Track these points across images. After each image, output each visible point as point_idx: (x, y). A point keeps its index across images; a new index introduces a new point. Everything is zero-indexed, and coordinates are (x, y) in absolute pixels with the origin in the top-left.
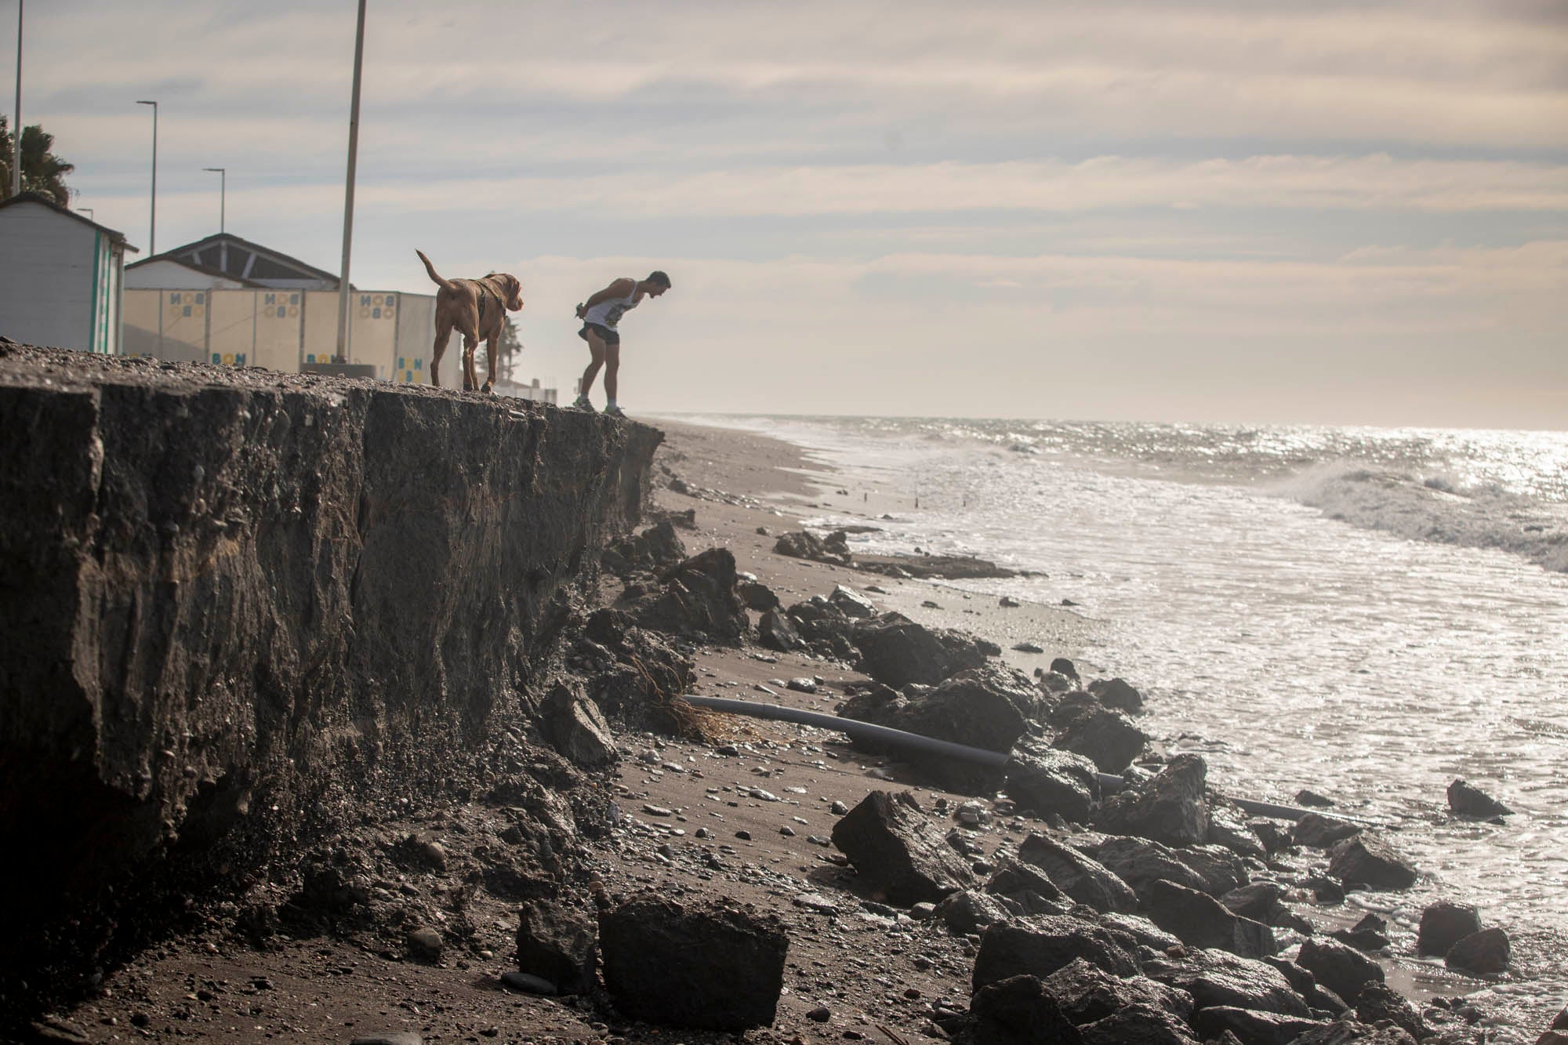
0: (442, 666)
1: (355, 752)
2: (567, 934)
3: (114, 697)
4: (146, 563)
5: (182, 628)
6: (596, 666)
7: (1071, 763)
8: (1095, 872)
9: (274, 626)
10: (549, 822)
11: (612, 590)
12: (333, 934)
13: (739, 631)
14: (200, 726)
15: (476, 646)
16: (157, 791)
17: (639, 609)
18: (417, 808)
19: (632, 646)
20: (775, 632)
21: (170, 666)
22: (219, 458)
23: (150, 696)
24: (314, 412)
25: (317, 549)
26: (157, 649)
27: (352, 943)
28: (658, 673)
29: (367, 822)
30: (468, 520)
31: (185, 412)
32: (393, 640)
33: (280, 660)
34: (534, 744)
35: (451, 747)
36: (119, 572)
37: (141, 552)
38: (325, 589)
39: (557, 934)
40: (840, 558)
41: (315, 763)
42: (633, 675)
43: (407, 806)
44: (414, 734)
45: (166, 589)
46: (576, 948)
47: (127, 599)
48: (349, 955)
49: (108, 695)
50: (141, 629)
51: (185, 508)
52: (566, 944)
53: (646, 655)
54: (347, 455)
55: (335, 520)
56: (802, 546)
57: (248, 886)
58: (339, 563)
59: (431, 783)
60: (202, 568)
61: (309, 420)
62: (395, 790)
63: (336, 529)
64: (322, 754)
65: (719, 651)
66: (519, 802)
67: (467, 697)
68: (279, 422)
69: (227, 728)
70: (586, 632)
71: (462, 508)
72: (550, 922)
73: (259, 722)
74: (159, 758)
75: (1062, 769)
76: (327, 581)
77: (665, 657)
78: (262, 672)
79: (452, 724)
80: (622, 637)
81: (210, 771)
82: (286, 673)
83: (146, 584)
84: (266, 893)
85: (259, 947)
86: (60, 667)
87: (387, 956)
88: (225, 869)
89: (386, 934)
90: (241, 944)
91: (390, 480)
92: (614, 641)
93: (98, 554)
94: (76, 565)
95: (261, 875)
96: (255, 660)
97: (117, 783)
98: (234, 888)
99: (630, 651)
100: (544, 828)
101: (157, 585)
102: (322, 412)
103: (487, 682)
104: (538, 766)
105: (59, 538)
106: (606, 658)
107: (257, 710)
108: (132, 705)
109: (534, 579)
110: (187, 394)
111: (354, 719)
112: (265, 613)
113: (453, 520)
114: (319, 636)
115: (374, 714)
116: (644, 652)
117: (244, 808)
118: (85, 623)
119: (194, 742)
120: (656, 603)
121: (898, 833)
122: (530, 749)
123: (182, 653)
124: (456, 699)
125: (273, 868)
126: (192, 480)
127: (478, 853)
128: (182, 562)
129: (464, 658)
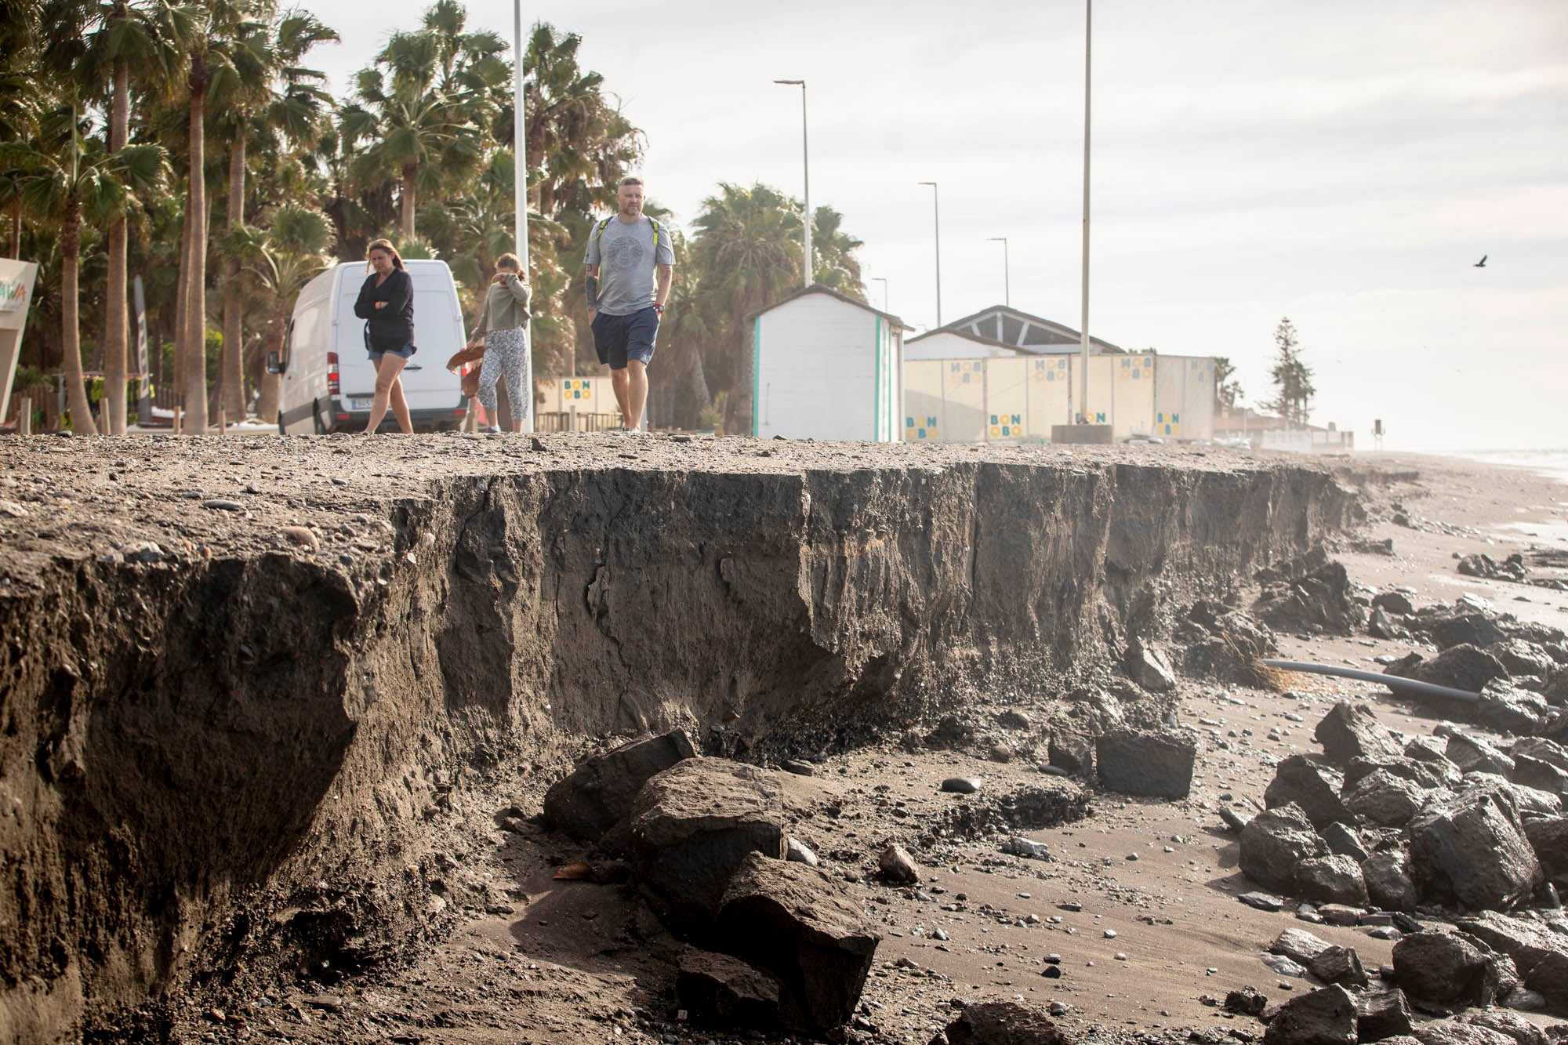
0: (1035, 618)
1: (976, 663)
2: (1074, 746)
3: (819, 607)
4: (832, 548)
5: (853, 579)
6: (1194, 639)
8: (1494, 758)
9: (908, 584)
10: (1102, 709)
11: (1252, 596)
12: (952, 748)
13: (1349, 624)
14: (866, 626)
15: (1060, 608)
16: (842, 651)
17: (1270, 609)
18: (1020, 700)
19: (1223, 625)
20: (1379, 625)
21: (846, 594)
22: (865, 501)
23: (836, 607)
25: (933, 546)
26: (839, 587)
27: (962, 752)
28: (1242, 645)
29: (985, 702)
30: (1045, 534)
31: (847, 481)
32: (1000, 602)
33: (913, 602)
34: (1116, 675)
35: (1044, 667)
36: (819, 551)
37: (829, 542)
38: (939, 566)
39: (1069, 746)
40: (1512, 576)
41: (948, 665)
42: (1221, 644)
43: (1014, 697)
44: (1018, 657)
45: (842, 559)
46: (1078, 753)
47: (823, 563)
48: (959, 757)
49: (816, 605)
50: (830, 577)
51: (850, 523)
52: (1073, 751)
53: (1233, 631)
54: (960, 498)
55: (945, 532)
56: (1479, 567)
57: (908, 726)
58: (947, 554)
59: (1029, 686)
60: (862, 551)
61: (923, 481)
62: (1005, 688)
63: (945, 536)
64: (953, 661)
65: (1331, 639)
66: (1086, 699)
67: (1055, 639)
68: (905, 483)
69: (884, 632)
70: (1189, 617)
71: (1040, 525)
72: (1065, 740)
73: (903, 632)
74: (842, 636)
75: (1518, 702)
76: (940, 562)
77: (1248, 633)
78: (903, 606)
79: (1044, 653)
80: (1215, 619)
81: (875, 652)
82: (917, 609)
83: (832, 557)
84: (920, 731)
85: (911, 752)
86: (793, 591)
87: (979, 758)
88: (894, 715)
89: (980, 748)
90: (902, 750)
91: (994, 512)
92: (1209, 623)
93: (810, 543)
94: (798, 547)
95: (918, 722)
96: (898, 600)
97: (822, 645)
98: (901, 726)
99: (1221, 629)
100: (1098, 712)
101: (838, 558)
102: (931, 477)
103: (1069, 630)
104: (1115, 687)
105: (790, 535)
106: (1199, 630)
107: (902, 627)
108: (828, 610)
109: (1125, 575)
110: (849, 472)
111: (976, 645)
112: (903, 577)
113: (1034, 534)
114: (937, 591)
115: (989, 643)
116: (1231, 630)
117: (898, 676)
118: (804, 573)
119: (862, 634)
120: (1283, 605)
121: (1353, 728)
122: (1113, 678)
123: (853, 590)
124: (1047, 638)
125: (925, 720)
126: (853, 511)
128: (849, 547)
129: (1051, 616)
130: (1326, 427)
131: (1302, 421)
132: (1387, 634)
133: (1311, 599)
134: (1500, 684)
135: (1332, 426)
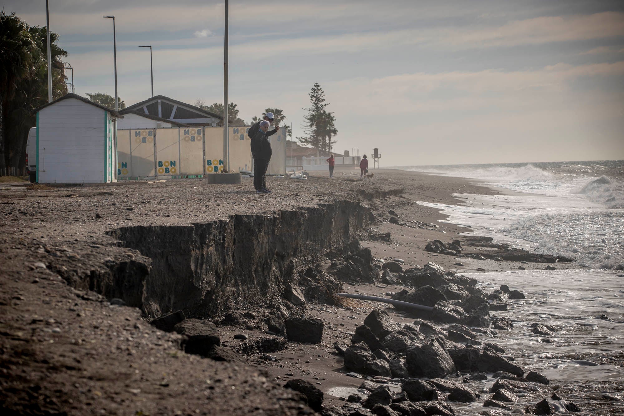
0: (254, 276)
1: (235, 293)
3: (196, 272)
4: (200, 251)
5: (205, 262)
6: (308, 284)
7: (455, 309)
9: (218, 263)
11: (327, 265)
12: (231, 325)
14: (207, 279)
15: (263, 271)
16: (202, 288)
17: (335, 271)
18: (250, 308)
19: (320, 278)
20: (387, 278)
21: (203, 268)
22: (210, 233)
23: (201, 272)
24: (224, 223)
25: (226, 249)
26: (202, 265)
27: (235, 326)
28: (328, 287)
29: (238, 309)
30: (258, 242)
31: (204, 227)
32: (242, 269)
33: (220, 269)
34: (282, 299)
35: (257, 295)
36: (196, 252)
37: (199, 249)
39: (276, 323)
41: (226, 294)
42: (319, 287)
43: (247, 307)
44: (248, 291)
45: (203, 255)
46: (280, 326)
47: (197, 257)
48: (235, 329)
50: (199, 261)
51: (205, 242)
52: (277, 325)
53: (324, 281)
54: (231, 230)
55: (229, 243)
56: (437, 247)
57: (214, 317)
58: (230, 251)
59: (253, 303)
60: (207, 252)
62: (244, 303)
63: (229, 245)
64: (228, 293)
65: (365, 284)
66: (274, 308)
67: (261, 284)
68: (218, 225)
69: (211, 281)
70: (305, 274)
71: (257, 238)
72: (274, 321)
73: (216, 281)
74: (202, 282)
75: (451, 310)
76: (228, 255)
77: (331, 282)
78: (216, 271)
79: (257, 290)
80: (316, 276)
81: (209, 288)
82: (221, 272)
83: (200, 254)
85: (217, 326)
86: (189, 266)
87: (242, 328)
88: (209, 313)
89: (242, 325)
91: (240, 234)
92: (314, 277)
94: (191, 251)
95: (216, 316)
96: (215, 269)
97: (197, 285)
99: (319, 280)
100: (280, 313)
105: (189, 247)
106: (311, 281)
107: (216, 279)
108: (198, 273)
109: (283, 258)
110: (205, 223)
111: (234, 286)
112: (217, 261)
113: (255, 242)
114: (227, 265)
115: (239, 286)
117: (214, 298)
118: (192, 260)
119: (206, 282)
120: (342, 268)
121: (380, 320)
123: (205, 266)
124: (258, 284)
125: (218, 315)
126: (206, 237)
127: (263, 316)
128: (205, 250)
129: (260, 274)
130: (343, 154)
132: (391, 282)
133: (355, 266)
134: (443, 303)
135: (346, 153)
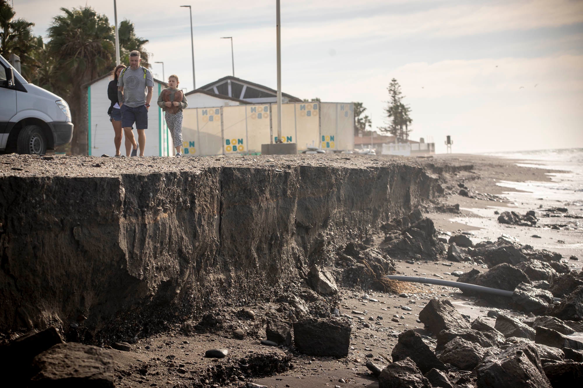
0: (256, 256)
1: (223, 283)
2: (281, 328)
3: (131, 253)
4: (138, 218)
5: (150, 236)
6: (347, 265)
7: (541, 293)
8: (523, 328)
9: (183, 238)
10: (296, 307)
11: (380, 239)
12: (211, 332)
13: (436, 254)
14: (159, 264)
15: (270, 250)
16: (145, 278)
17: (390, 246)
18: (249, 303)
19: (363, 256)
20: (454, 254)
21: (147, 245)
22: (156, 191)
23: (141, 253)
24: (191, 176)
25: (196, 216)
26: (143, 241)
27: (216, 334)
28: (375, 267)
29: (229, 305)
30: (260, 207)
31: (146, 180)
32: (236, 247)
33: (186, 248)
34: (303, 287)
35: (261, 284)
36: (131, 221)
37: (137, 216)
38: (200, 228)
39: (278, 329)
40: (529, 223)
41: (207, 284)
42: (363, 268)
43: (245, 302)
44: (247, 279)
45: (144, 226)
46: (284, 332)
47: (133, 228)
48: (215, 337)
50: (137, 235)
51: (148, 204)
52: (280, 331)
53: (370, 260)
54: (211, 188)
55: (203, 207)
56: (510, 218)
57: (184, 320)
58: (205, 220)
59: (254, 295)
60: (155, 220)
61: (190, 179)
62: (240, 296)
63: (203, 210)
64: (209, 282)
65: (426, 262)
66: (287, 301)
67: (268, 267)
68: (179, 180)
69: (169, 266)
70: (344, 252)
71: (257, 202)
72: (276, 325)
73: (180, 265)
74: (145, 270)
75: (536, 296)
76: (200, 225)
77: (378, 260)
78: (180, 251)
79: (262, 276)
80: (359, 253)
81: (164, 278)
82: (188, 252)
83: (138, 224)
84: (191, 323)
85: (187, 335)
86: (116, 245)
87: (226, 337)
88: (177, 314)
89: (227, 332)
90: (181, 334)
91: (230, 195)
92: (356, 255)
93: (125, 216)
94: (118, 219)
95: (190, 318)
96: (177, 248)
97: (134, 275)
98: (180, 320)
99: (363, 259)
100: (294, 309)
101: (142, 225)
102: (194, 176)
103: (276, 262)
104: (303, 294)
105: (113, 212)
106: (351, 261)
107: (180, 263)
108: (137, 255)
109: (307, 230)
110: (147, 175)
111: (223, 272)
112: (180, 234)
113: (254, 207)
114: (199, 242)
115: (230, 271)
116: (369, 258)
117: (178, 291)
118: (122, 233)
119: (157, 268)
120: (398, 244)
121: (441, 314)
122: (301, 289)
123: (151, 243)
124: (263, 267)
125: (194, 316)
126: (149, 197)
127: (267, 314)
128: (148, 218)
129: (265, 254)
130: (418, 141)
131: (405, 138)
132: (458, 258)
133: (414, 240)
134: (526, 286)
135: (422, 140)
